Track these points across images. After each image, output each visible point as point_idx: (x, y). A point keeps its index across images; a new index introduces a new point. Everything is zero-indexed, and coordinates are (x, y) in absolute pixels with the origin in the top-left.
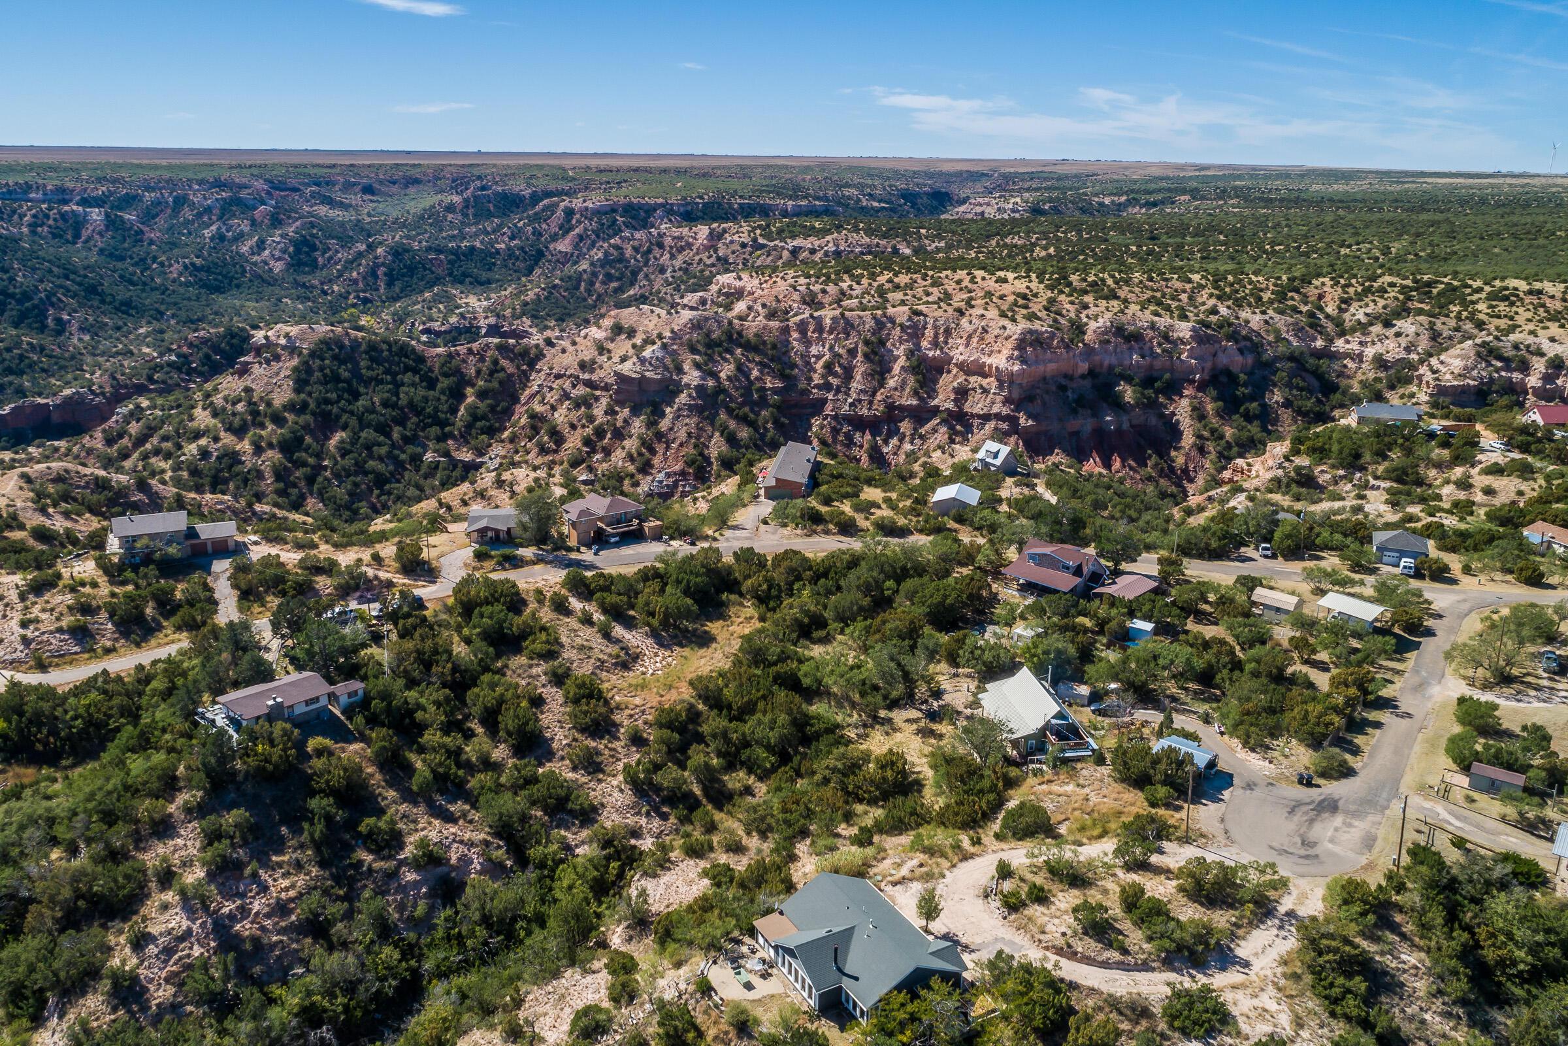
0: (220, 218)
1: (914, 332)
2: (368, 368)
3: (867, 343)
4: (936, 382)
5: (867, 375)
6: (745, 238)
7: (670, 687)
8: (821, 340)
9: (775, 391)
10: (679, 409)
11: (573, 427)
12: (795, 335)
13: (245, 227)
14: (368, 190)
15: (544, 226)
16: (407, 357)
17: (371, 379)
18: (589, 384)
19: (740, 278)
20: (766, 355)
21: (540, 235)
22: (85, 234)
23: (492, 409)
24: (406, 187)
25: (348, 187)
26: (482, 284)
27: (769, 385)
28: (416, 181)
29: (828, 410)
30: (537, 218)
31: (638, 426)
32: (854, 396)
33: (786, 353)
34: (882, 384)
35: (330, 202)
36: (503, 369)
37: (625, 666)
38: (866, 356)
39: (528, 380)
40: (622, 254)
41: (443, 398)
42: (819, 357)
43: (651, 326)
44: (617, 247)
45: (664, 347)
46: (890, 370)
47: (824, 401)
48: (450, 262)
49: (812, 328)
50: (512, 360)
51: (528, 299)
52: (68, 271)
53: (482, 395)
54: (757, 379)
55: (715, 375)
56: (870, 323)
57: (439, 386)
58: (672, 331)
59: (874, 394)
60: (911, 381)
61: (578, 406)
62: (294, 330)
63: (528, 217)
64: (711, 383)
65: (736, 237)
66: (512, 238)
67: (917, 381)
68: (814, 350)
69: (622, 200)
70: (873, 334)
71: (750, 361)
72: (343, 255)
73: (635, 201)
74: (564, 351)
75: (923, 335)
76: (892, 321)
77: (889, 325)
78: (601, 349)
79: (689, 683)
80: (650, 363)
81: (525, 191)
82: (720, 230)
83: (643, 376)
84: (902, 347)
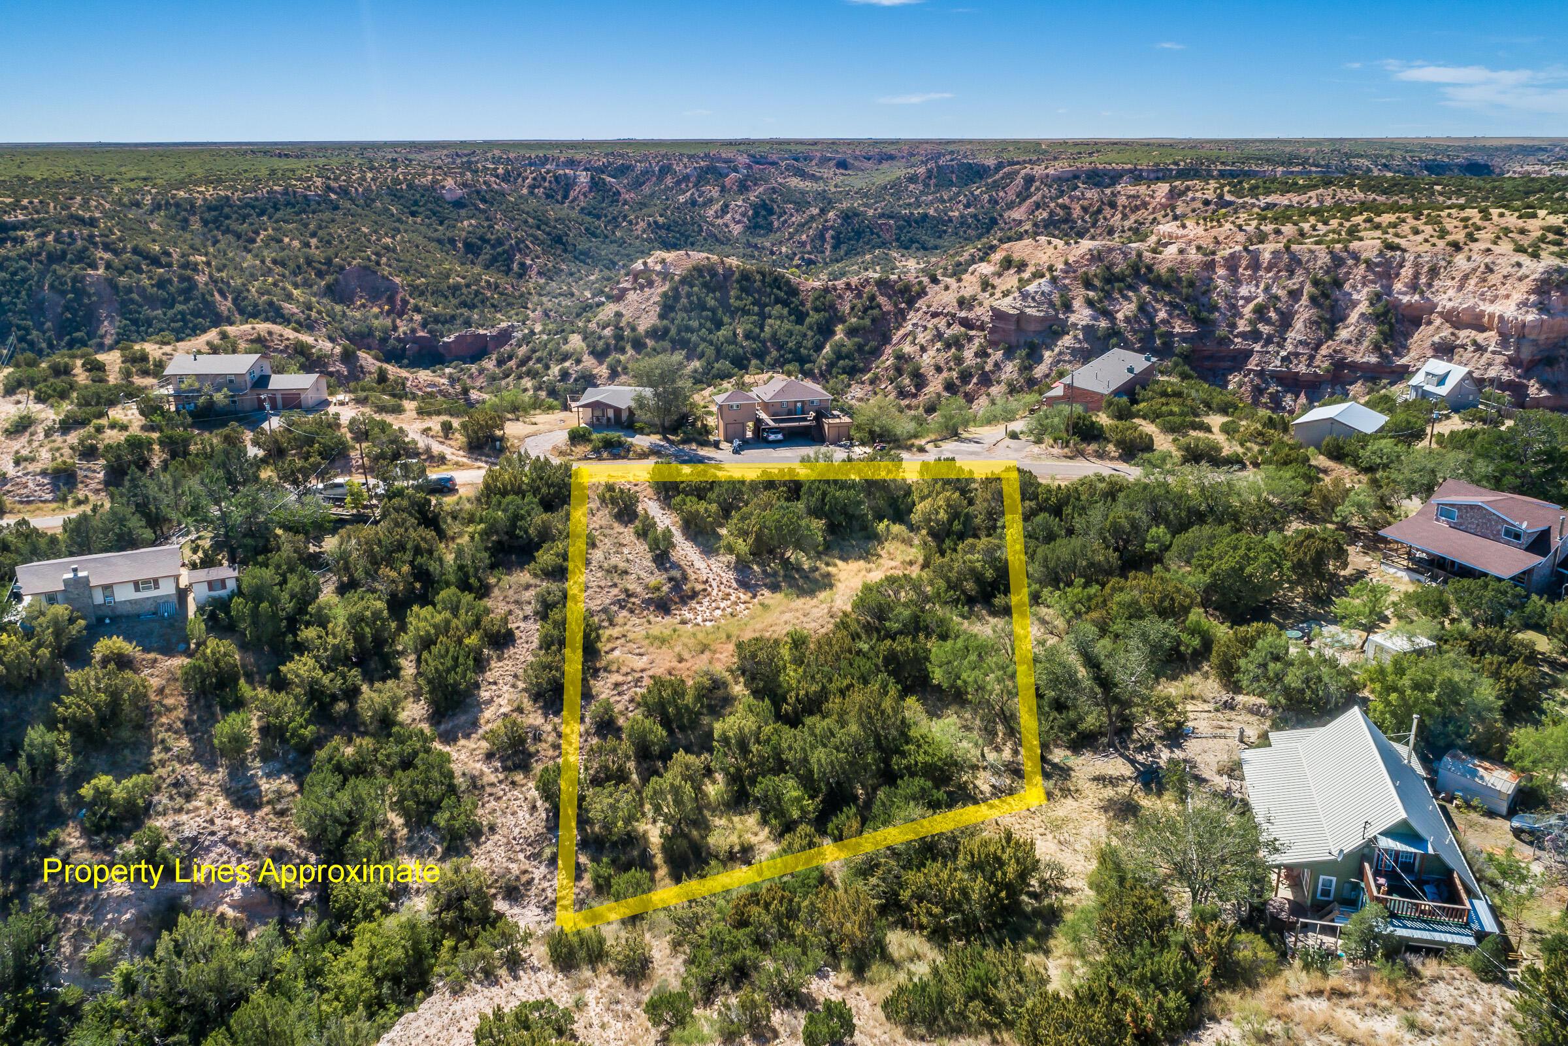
0: (695, 186)
1: (1385, 271)
2: (738, 298)
3: (1316, 283)
4: (1408, 335)
5: (1311, 323)
6: (1210, 195)
7: (704, 648)
8: (1255, 279)
9: (1184, 337)
10: (1060, 353)
11: (939, 369)
12: (1221, 272)
13: (715, 193)
14: (842, 165)
15: (1001, 194)
16: (779, 288)
17: (738, 309)
18: (966, 323)
19: (1184, 226)
20: (1179, 294)
21: (997, 203)
22: (572, 194)
23: (860, 348)
24: (880, 162)
25: (824, 161)
26: (925, 249)
27: (1177, 330)
28: (891, 158)
29: (1252, 364)
30: (996, 186)
31: (1010, 370)
32: (1290, 348)
33: (1206, 292)
34: (1330, 336)
35: (803, 175)
36: (879, 306)
37: (663, 607)
38: (1313, 299)
39: (904, 320)
40: (1069, 214)
41: (810, 333)
42: (1248, 300)
43: (1045, 258)
44: (1064, 207)
45: (1054, 280)
46: (1343, 319)
47: (1248, 354)
48: (900, 228)
49: (1244, 263)
50: (890, 297)
51: (962, 259)
52: (541, 223)
53: (851, 332)
54: (1163, 321)
55: (1109, 315)
56: (1324, 258)
57: (808, 320)
58: (1067, 263)
59: (1317, 347)
60: (1373, 332)
61: (948, 346)
62: (670, 256)
63: (987, 185)
64: (1103, 324)
65: (1199, 195)
66: (967, 206)
67: (1381, 332)
68: (1244, 291)
69: (1087, 167)
70: (1327, 272)
71: (1157, 301)
72: (797, 219)
73: (1100, 167)
74: (947, 288)
75: (1398, 275)
76: (1356, 257)
77: (1350, 262)
78: (986, 285)
79: (740, 646)
80: (1033, 299)
81: (991, 162)
82: (1183, 188)
83: (1022, 312)
84: (1366, 290)
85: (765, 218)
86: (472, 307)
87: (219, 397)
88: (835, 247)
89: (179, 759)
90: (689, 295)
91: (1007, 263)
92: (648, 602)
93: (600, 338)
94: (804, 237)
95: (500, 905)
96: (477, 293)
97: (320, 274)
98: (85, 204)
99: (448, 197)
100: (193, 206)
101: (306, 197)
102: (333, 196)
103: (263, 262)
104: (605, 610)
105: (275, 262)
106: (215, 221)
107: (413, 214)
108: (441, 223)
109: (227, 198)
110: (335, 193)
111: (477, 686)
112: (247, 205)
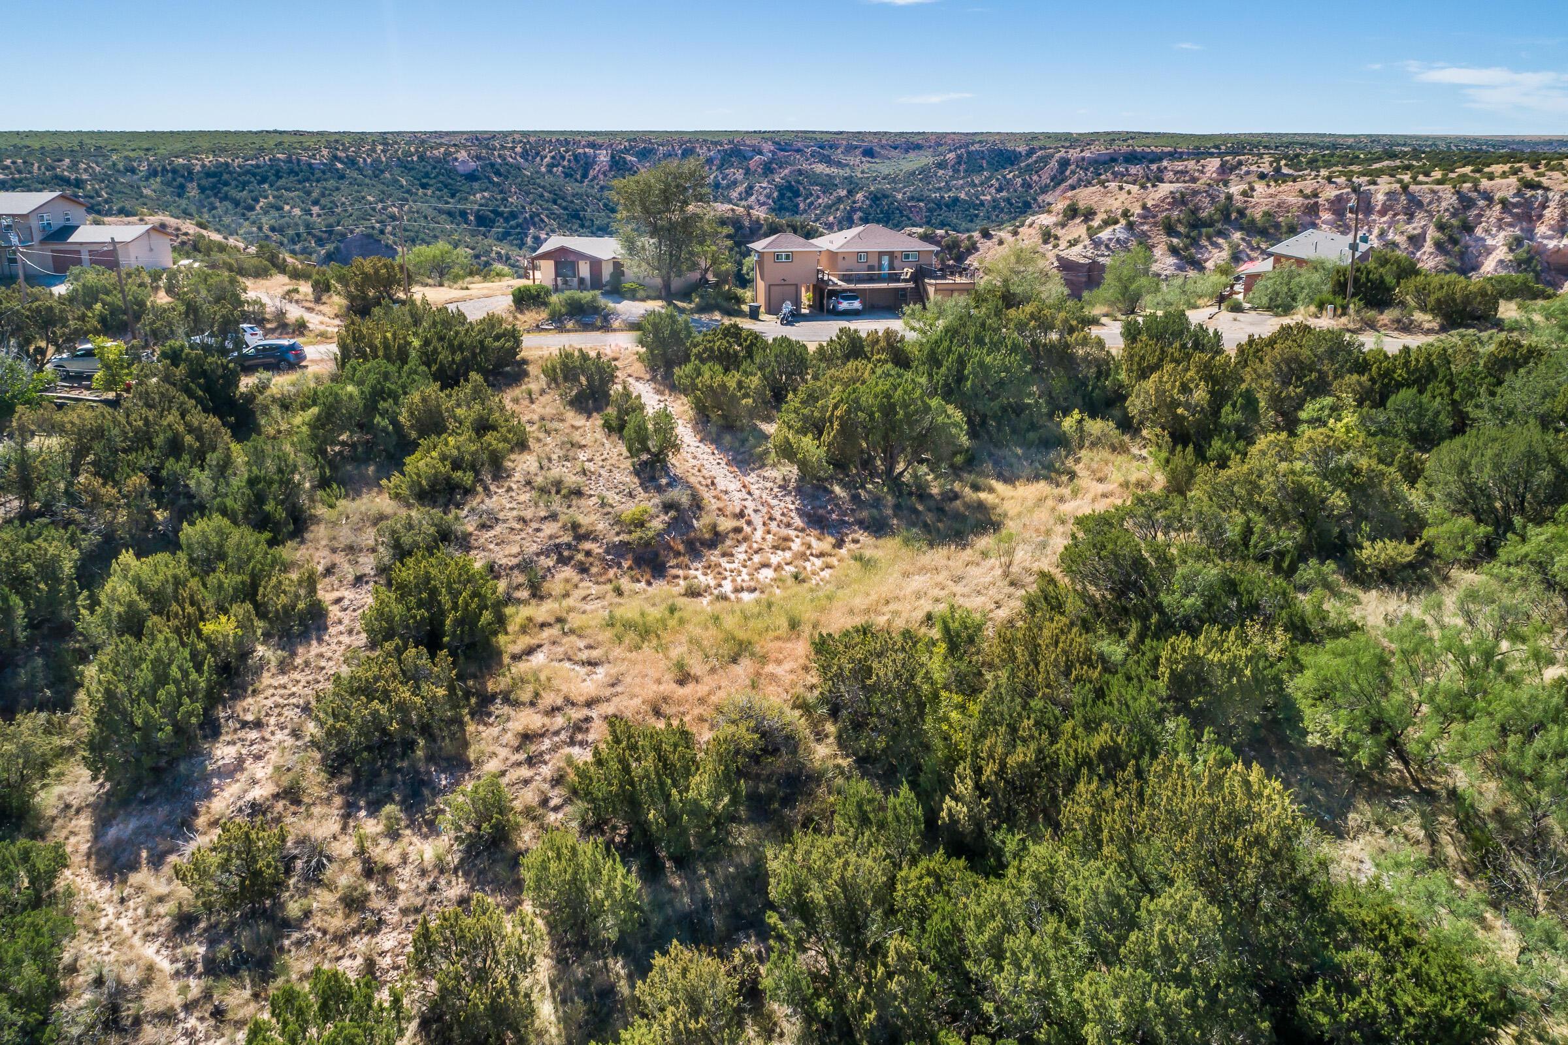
0: (720, 168)
1: (1525, 212)
3: (1441, 227)
6: (1266, 169)
8: (1366, 224)
12: (1326, 216)
13: (739, 175)
14: (869, 153)
15: (1035, 178)
22: (591, 173)
24: (907, 151)
25: (850, 149)
28: (918, 147)
30: (1029, 169)
35: (828, 161)
37: (650, 560)
38: (1439, 245)
43: (1117, 204)
45: (1130, 226)
48: (929, 210)
52: (557, 198)
55: (1197, 264)
56: (1449, 199)
58: (1144, 207)
63: (1019, 169)
65: (1254, 168)
66: (999, 190)
69: (1124, 149)
71: (1253, 249)
72: (823, 200)
73: (1139, 150)
74: (1001, 243)
75: (1540, 217)
76: (1488, 197)
77: (1482, 203)
78: (1047, 236)
79: (822, 646)
80: (1107, 246)
81: (1022, 149)
82: (1234, 162)
83: (1094, 262)
84: (1502, 234)
85: (790, 199)
91: (1072, 212)
92: (619, 551)
94: (831, 218)
97: (320, 242)
98: (74, 166)
99: (461, 169)
100: (190, 173)
101: (310, 165)
102: (339, 166)
103: (260, 229)
105: (273, 229)
106: (213, 187)
107: (424, 186)
108: (453, 196)
109: (227, 164)
110: (341, 162)
112: (248, 172)
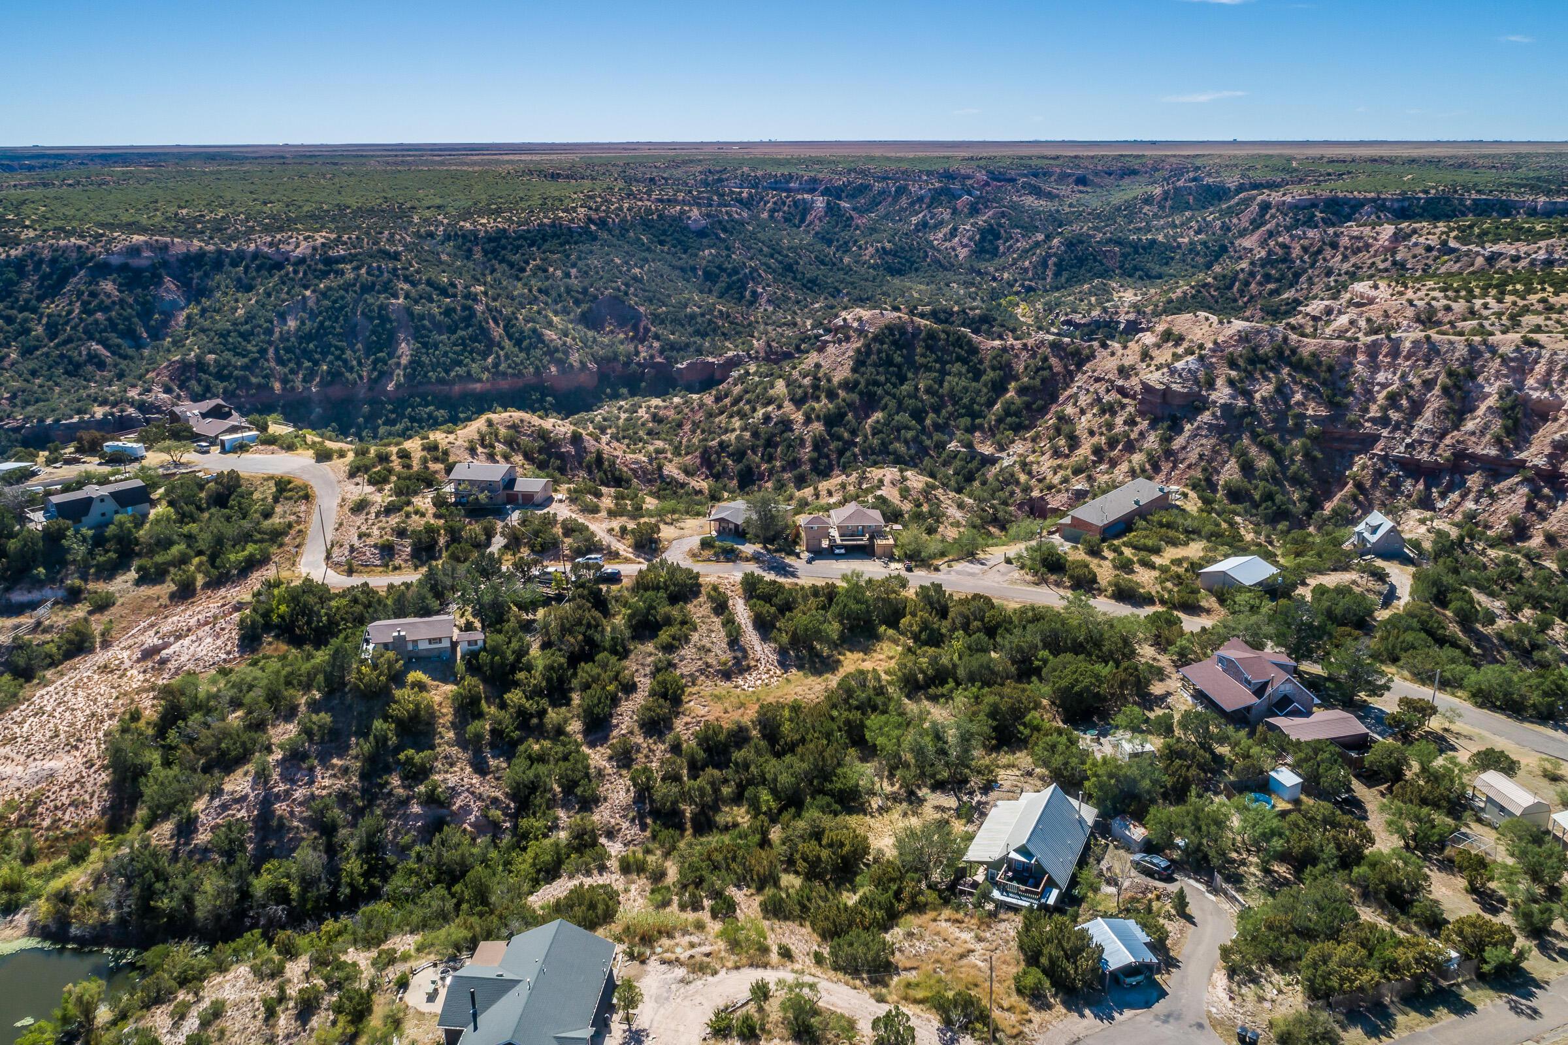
0: (929, 207)
1: (1520, 366)
2: (923, 355)
3: (1451, 374)
4: (1533, 430)
5: (1440, 413)
6: (1433, 241)
7: (742, 705)
8: (1393, 366)
9: (1316, 420)
10: (1199, 428)
11: (1092, 433)
12: (1361, 358)
13: (946, 215)
14: (1082, 181)
15: (1235, 221)
16: (961, 347)
17: (922, 365)
18: (1122, 391)
19: (1376, 287)
20: (1317, 378)
21: (1229, 229)
22: (809, 218)
23: (1028, 406)
24: (1122, 178)
25: (1063, 178)
26: (1149, 277)
27: (1310, 412)
28: (1134, 172)
29: (1378, 450)
30: (1230, 212)
31: (1152, 441)
32: (1415, 435)
33: (1345, 377)
34: (1456, 427)
35: (1038, 192)
36: (1050, 368)
37: (727, 675)
38: (1445, 390)
39: (1072, 381)
40: (1288, 254)
41: (985, 390)
42: (1383, 386)
43: (1199, 335)
44: (1284, 246)
45: (1201, 358)
46: (1473, 409)
47: (1376, 438)
48: (1124, 255)
49: (1385, 350)
50: (1061, 359)
51: (1174, 296)
53: (1021, 391)
54: (1298, 404)
55: (1248, 395)
56: (1462, 350)
57: (984, 378)
58: (1215, 343)
59: (1442, 436)
60: (1497, 425)
61: (1103, 412)
62: (866, 314)
63: (1221, 210)
64: (1241, 403)
65: (1422, 240)
66: (1198, 232)
67: (1505, 427)
68: (1381, 377)
69: (1327, 194)
70: (1463, 364)
71: (1295, 383)
72: (1022, 244)
73: (1340, 195)
75: (1532, 370)
76: (1493, 350)
77: (1488, 355)
78: (1146, 355)
79: (762, 707)
80: (1180, 375)
81: (1232, 181)
82: (1408, 231)
83: (1168, 388)
84: (1498, 383)
85: (991, 242)
86: (704, 335)
87: (482, 497)
88: (1057, 274)
89: (448, 743)
90: (879, 352)
91: (1167, 336)
92: (718, 671)
93: (800, 386)
94: (1027, 263)
95: (603, 840)
96: (710, 321)
97: (577, 303)
98: (391, 240)
99: (693, 227)
100: (476, 237)
101: (570, 229)
102: (593, 227)
103: (530, 291)
104: (691, 675)
105: (540, 291)
106: (493, 251)
107: (662, 243)
108: (685, 252)
109: (504, 230)
110: (595, 224)
111: (611, 715)
112: (520, 237)
